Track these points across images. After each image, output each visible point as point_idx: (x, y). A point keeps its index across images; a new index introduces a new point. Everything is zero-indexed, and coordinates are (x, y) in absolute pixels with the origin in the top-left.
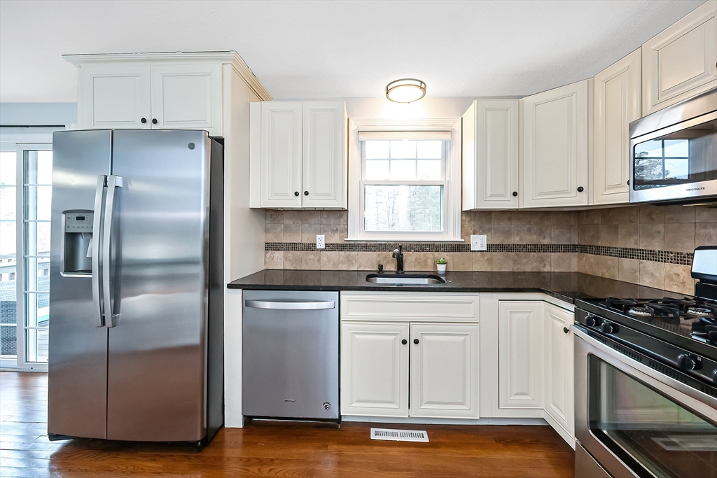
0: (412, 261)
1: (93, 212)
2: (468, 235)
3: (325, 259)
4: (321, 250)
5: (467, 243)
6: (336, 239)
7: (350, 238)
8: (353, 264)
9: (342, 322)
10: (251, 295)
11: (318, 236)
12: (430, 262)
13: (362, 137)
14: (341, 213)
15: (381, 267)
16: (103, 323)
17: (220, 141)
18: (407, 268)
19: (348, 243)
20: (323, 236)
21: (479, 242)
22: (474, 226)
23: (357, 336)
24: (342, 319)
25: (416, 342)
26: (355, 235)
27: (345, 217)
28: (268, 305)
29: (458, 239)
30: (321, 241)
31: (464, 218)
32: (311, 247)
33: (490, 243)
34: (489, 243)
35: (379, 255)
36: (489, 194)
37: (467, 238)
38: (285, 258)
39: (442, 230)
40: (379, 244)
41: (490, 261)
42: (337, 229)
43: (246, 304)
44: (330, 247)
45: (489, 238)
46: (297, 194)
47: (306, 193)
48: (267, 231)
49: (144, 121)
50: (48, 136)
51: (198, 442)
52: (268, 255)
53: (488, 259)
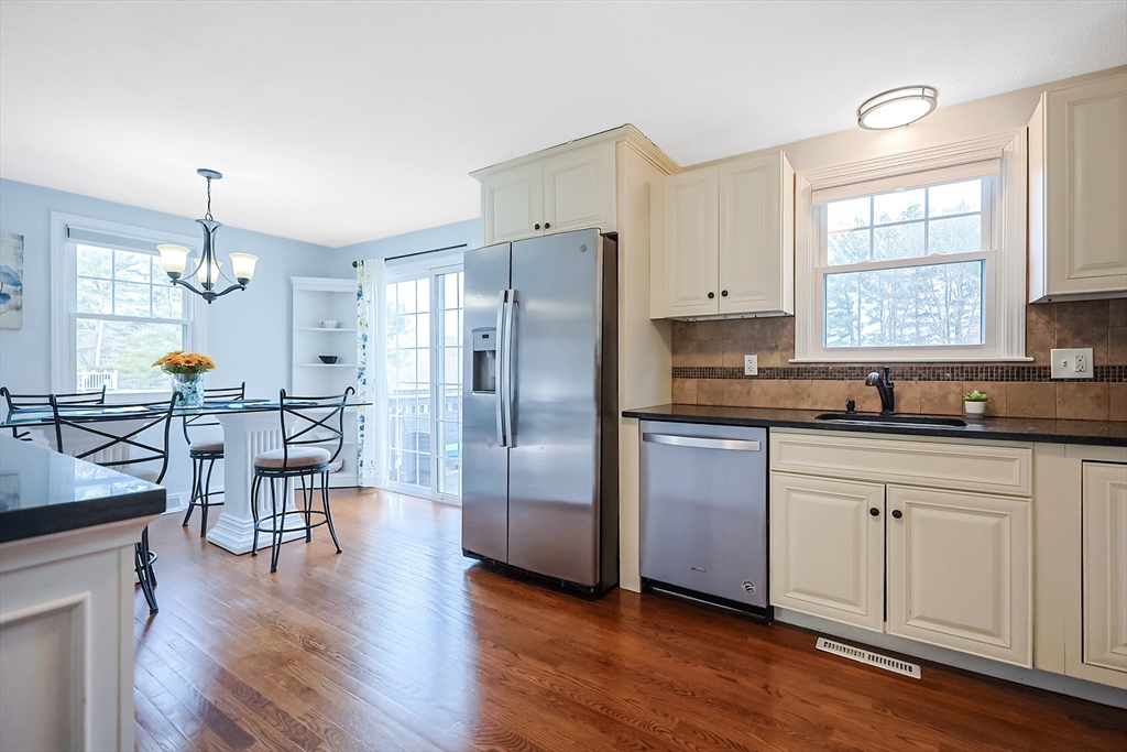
0: (911, 396)
1: (495, 329)
2: (1046, 349)
3: (759, 391)
4: (752, 377)
5: (1041, 364)
6: (775, 361)
7: (797, 360)
8: (803, 399)
9: (771, 473)
10: (652, 426)
11: (747, 357)
12: (952, 399)
13: (817, 198)
14: (784, 320)
15: (851, 405)
16: (505, 445)
17: (613, 237)
18: (903, 407)
19: (794, 366)
20: (754, 357)
21: (1071, 362)
22: (1059, 331)
23: (795, 495)
24: (771, 468)
25: (897, 514)
26: (805, 354)
27: (789, 327)
28: (674, 440)
29: (1019, 355)
30: (751, 364)
31: (1033, 316)
32: (737, 374)
33: (1104, 363)
34: (1099, 364)
35: (850, 387)
36: (1079, 263)
37: (1042, 355)
38: (699, 388)
39: (984, 342)
40: (850, 368)
41: (1103, 400)
42: (777, 347)
43: (646, 437)
44: (765, 373)
45: (1101, 354)
46: (711, 295)
47: (725, 294)
48: (674, 351)
49: (537, 227)
50: (458, 257)
51: (590, 587)
52: (676, 385)
53: (1098, 397)
